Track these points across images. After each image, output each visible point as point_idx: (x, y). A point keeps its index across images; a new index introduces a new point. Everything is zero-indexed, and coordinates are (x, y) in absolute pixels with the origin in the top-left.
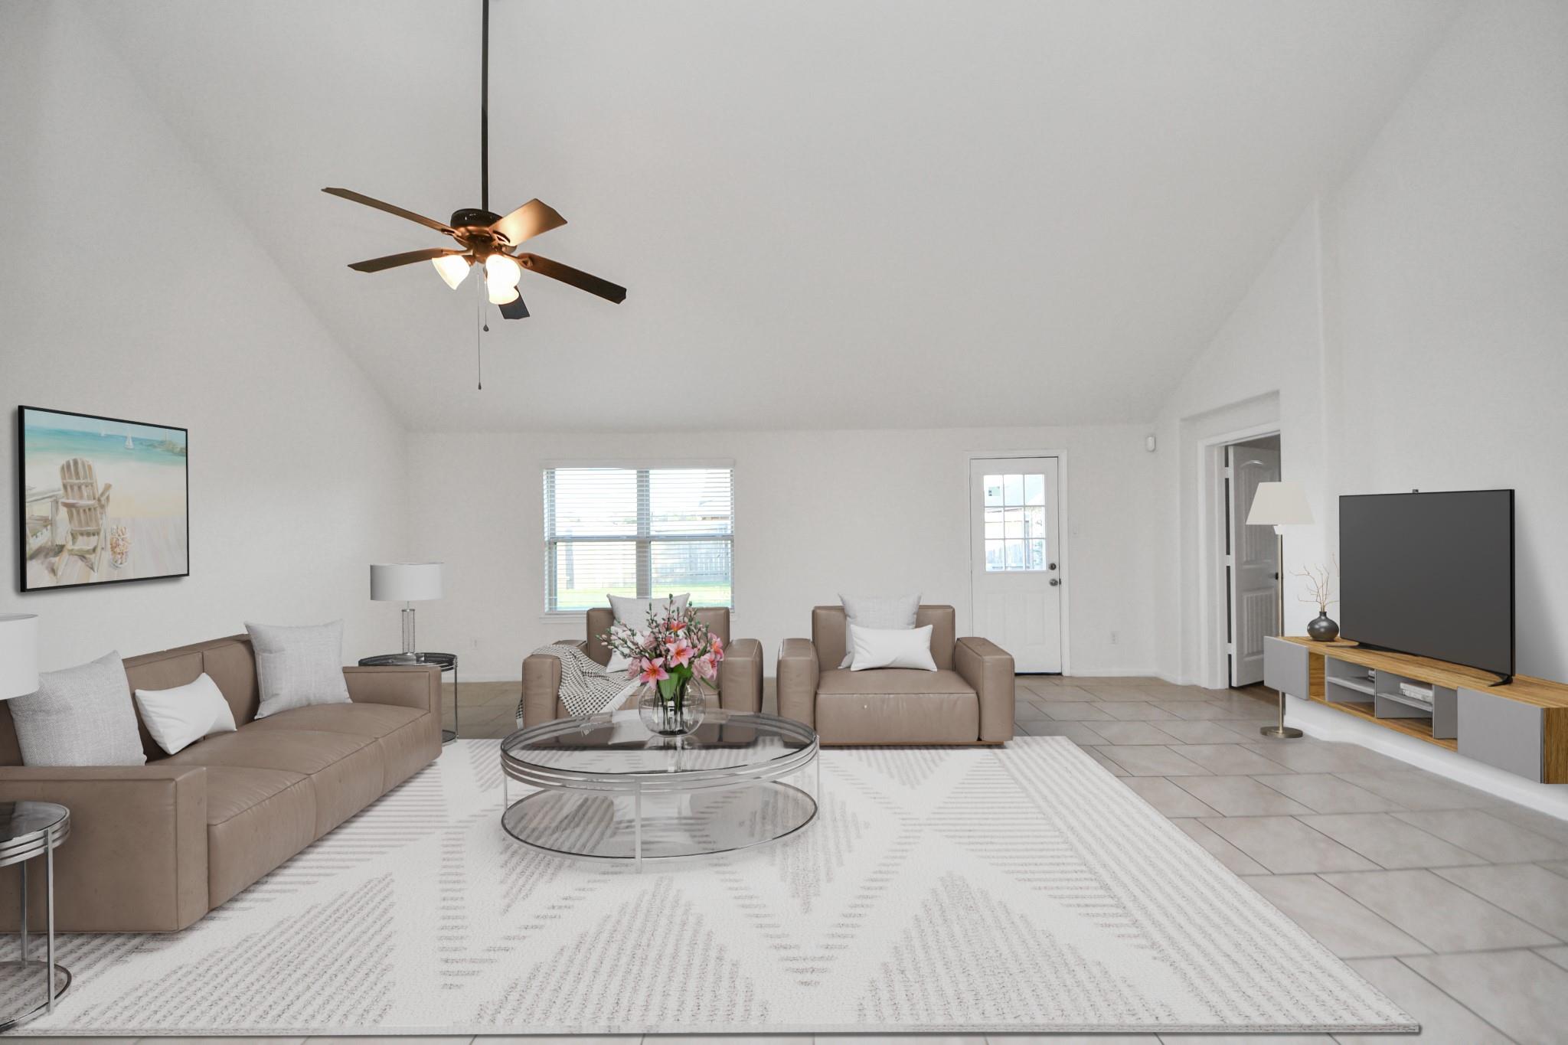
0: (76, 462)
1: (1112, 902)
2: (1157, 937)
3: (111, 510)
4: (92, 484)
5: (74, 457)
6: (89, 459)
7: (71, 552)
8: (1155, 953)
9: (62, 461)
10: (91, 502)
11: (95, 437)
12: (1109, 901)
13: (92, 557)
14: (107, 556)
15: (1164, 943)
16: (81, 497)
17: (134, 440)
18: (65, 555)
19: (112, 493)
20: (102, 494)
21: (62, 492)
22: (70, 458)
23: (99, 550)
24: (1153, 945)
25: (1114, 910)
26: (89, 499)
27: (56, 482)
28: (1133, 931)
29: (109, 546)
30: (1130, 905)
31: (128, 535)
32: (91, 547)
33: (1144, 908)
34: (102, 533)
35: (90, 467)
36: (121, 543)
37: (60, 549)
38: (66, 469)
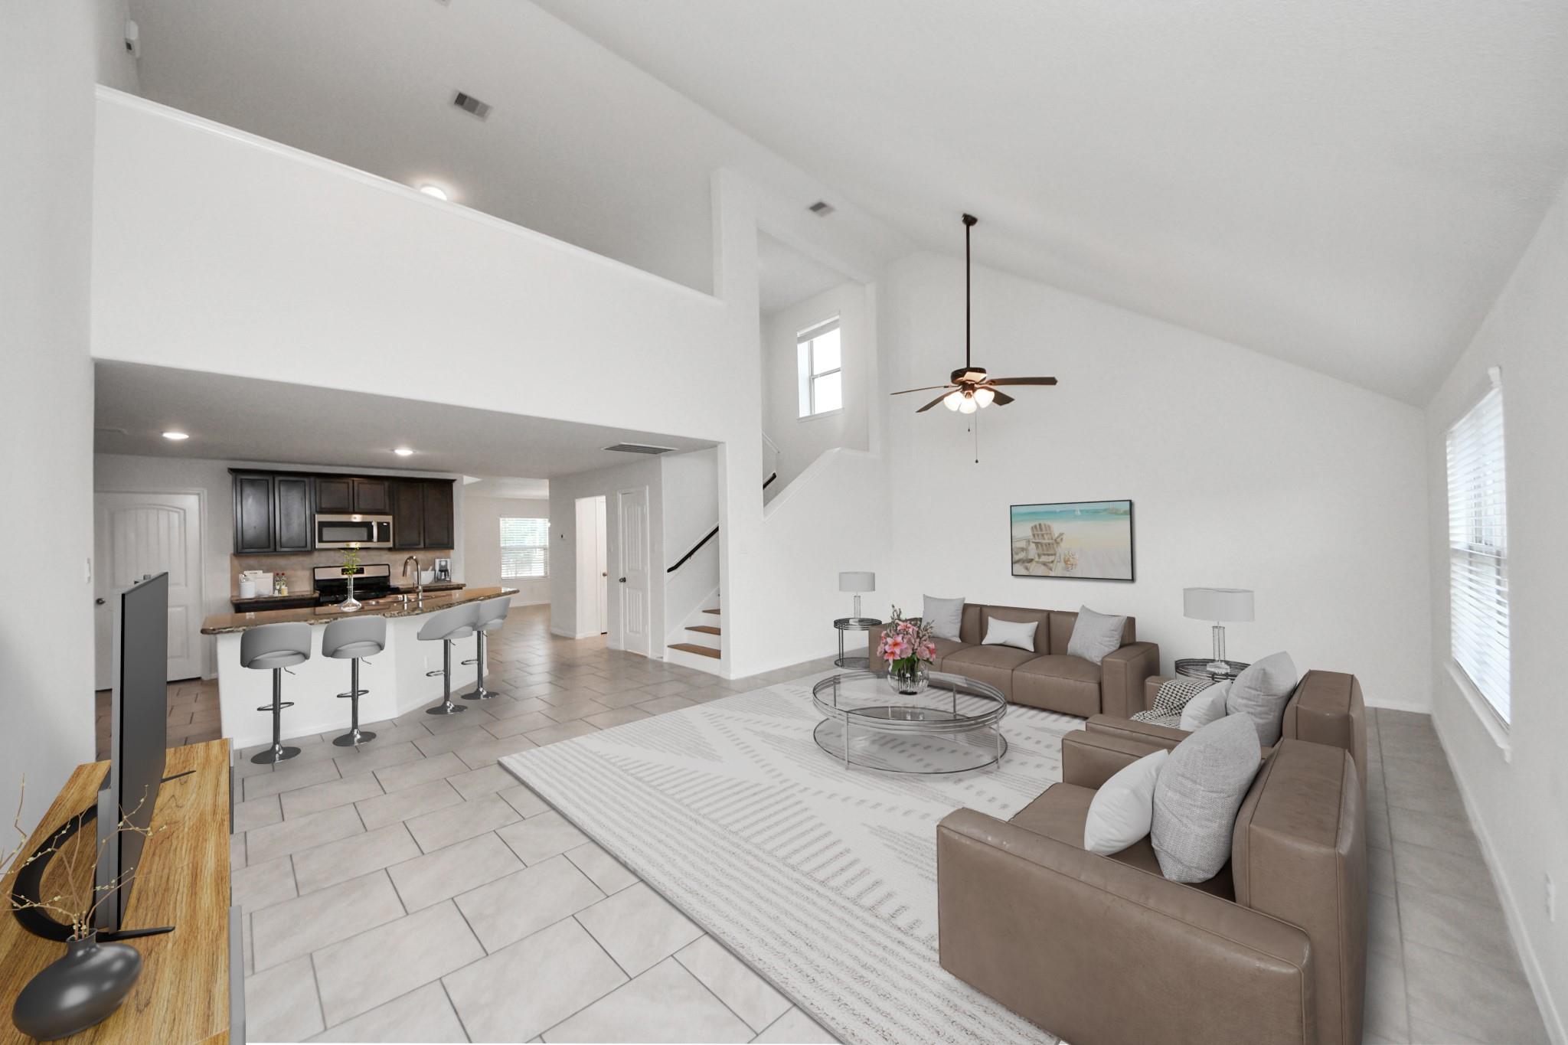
0: (1040, 525)
1: (630, 772)
2: (602, 761)
3: (1063, 545)
4: (1050, 534)
5: (1040, 522)
6: (1048, 523)
7: (1037, 562)
8: (600, 754)
9: (1033, 524)
10: (1050, 541)
11: (1054, 512)
12: (633, 771)
13: (1051, 565)
14: (1062, 564)
15: (597, 759)
16: (1044, 539)
17: (1081, 511)
18: (1034, 563)
19: (1064, 537)
20: (1058, 537)
21: (1032, 537)
22: (1037, 523)
23: (1055, 562)
24: (601, 757)
25: (627, 767)
26: (1048, 539)
27: (1029, 533)
28: (613, 760)
29: (1062, 561)
30: (622, 773)
31: (1077, 556)
32: (1050, 560)
33: (614, 773)
34: (1058, 555)
35: (1049, 527)
36: (1071, 559)
37: (1031, 561)
38: (1034, 528)
